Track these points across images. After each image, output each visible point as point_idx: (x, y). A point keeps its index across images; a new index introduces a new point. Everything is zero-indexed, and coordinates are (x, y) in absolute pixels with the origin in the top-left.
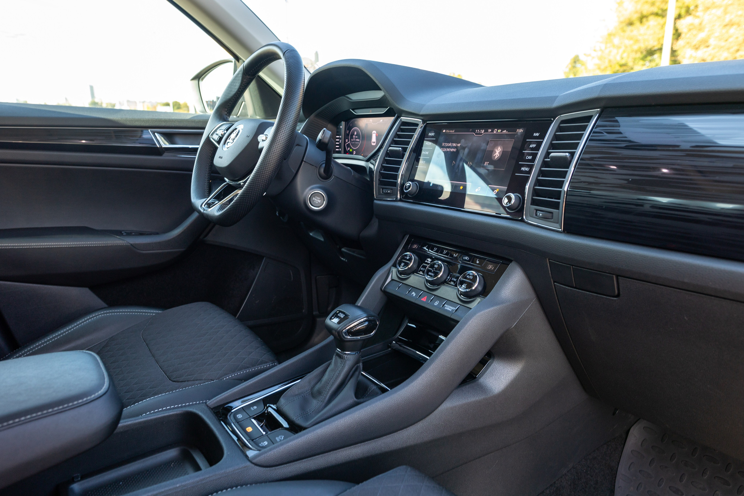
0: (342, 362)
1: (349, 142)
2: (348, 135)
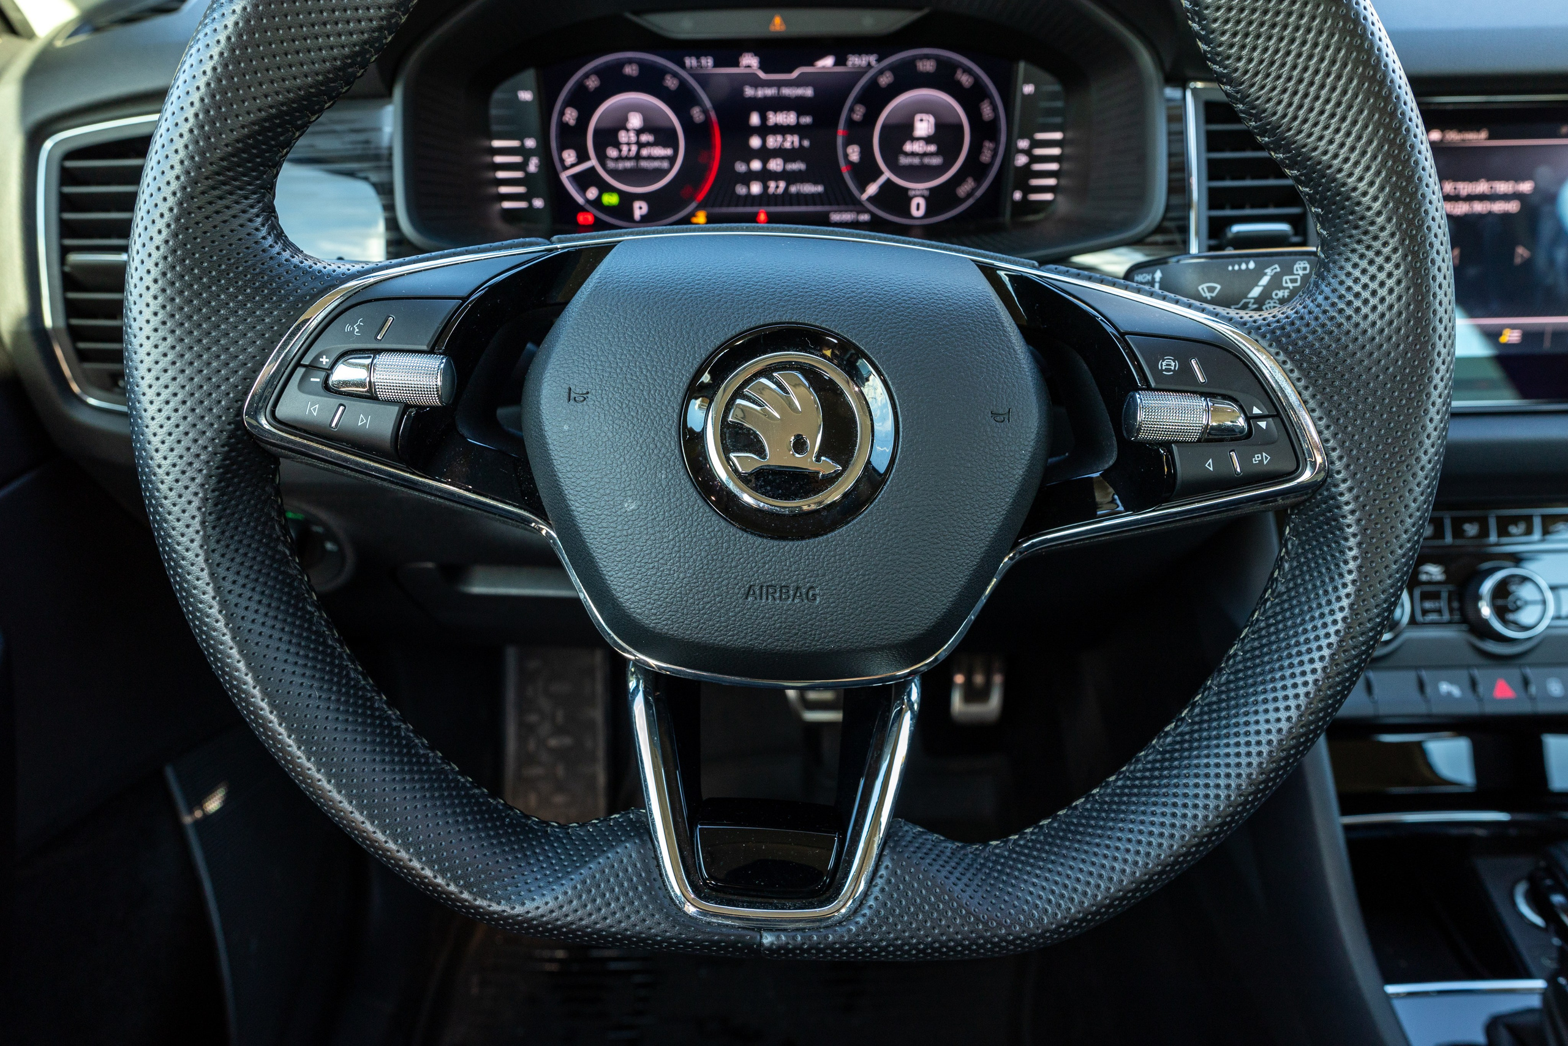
1: (593, 163)
2: (576, 130)
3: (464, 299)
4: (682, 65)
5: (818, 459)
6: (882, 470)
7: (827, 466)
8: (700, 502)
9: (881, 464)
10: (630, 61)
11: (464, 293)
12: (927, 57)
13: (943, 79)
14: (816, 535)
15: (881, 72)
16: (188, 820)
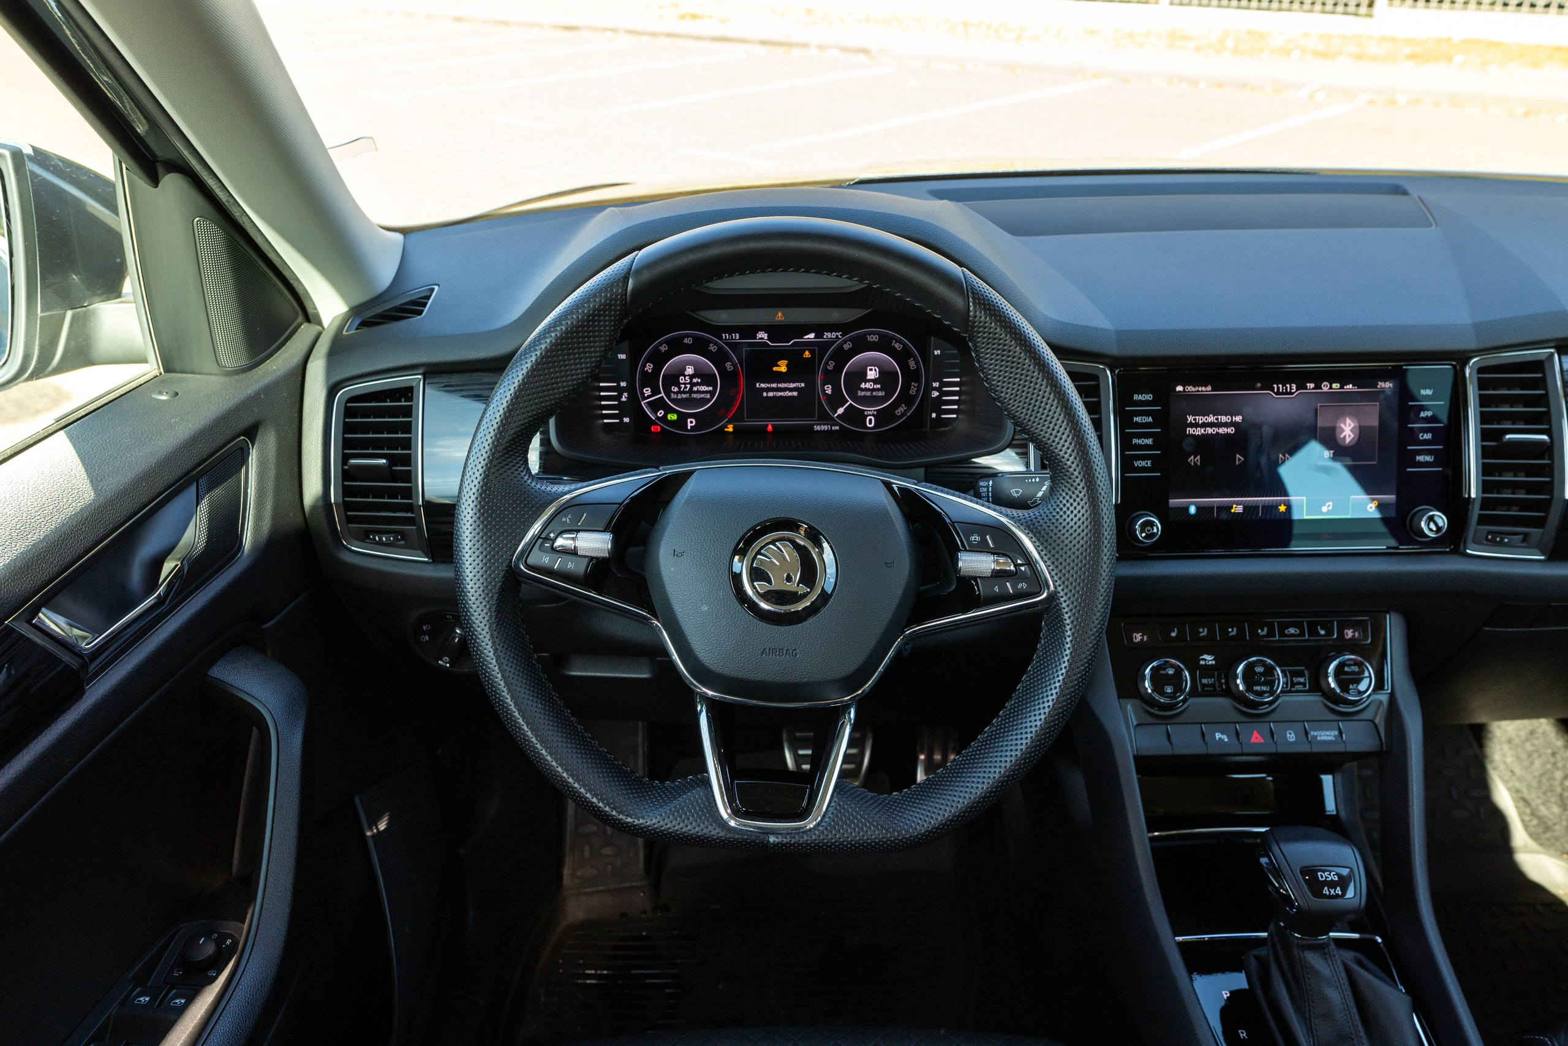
1: (662, 395)
2: (653, 376)
3: (620, 504)
4: (721, 338)
5: (798, 585)
6: (829, 593)
7: (803, 589)
8: (739, 607)
9: (829, 590)
10: (688, 336)
11: (620, 501)
12: (874, 333)
13: (884, 346)
14: (796, 623)
15: (845, 342)
16: (369, 834)
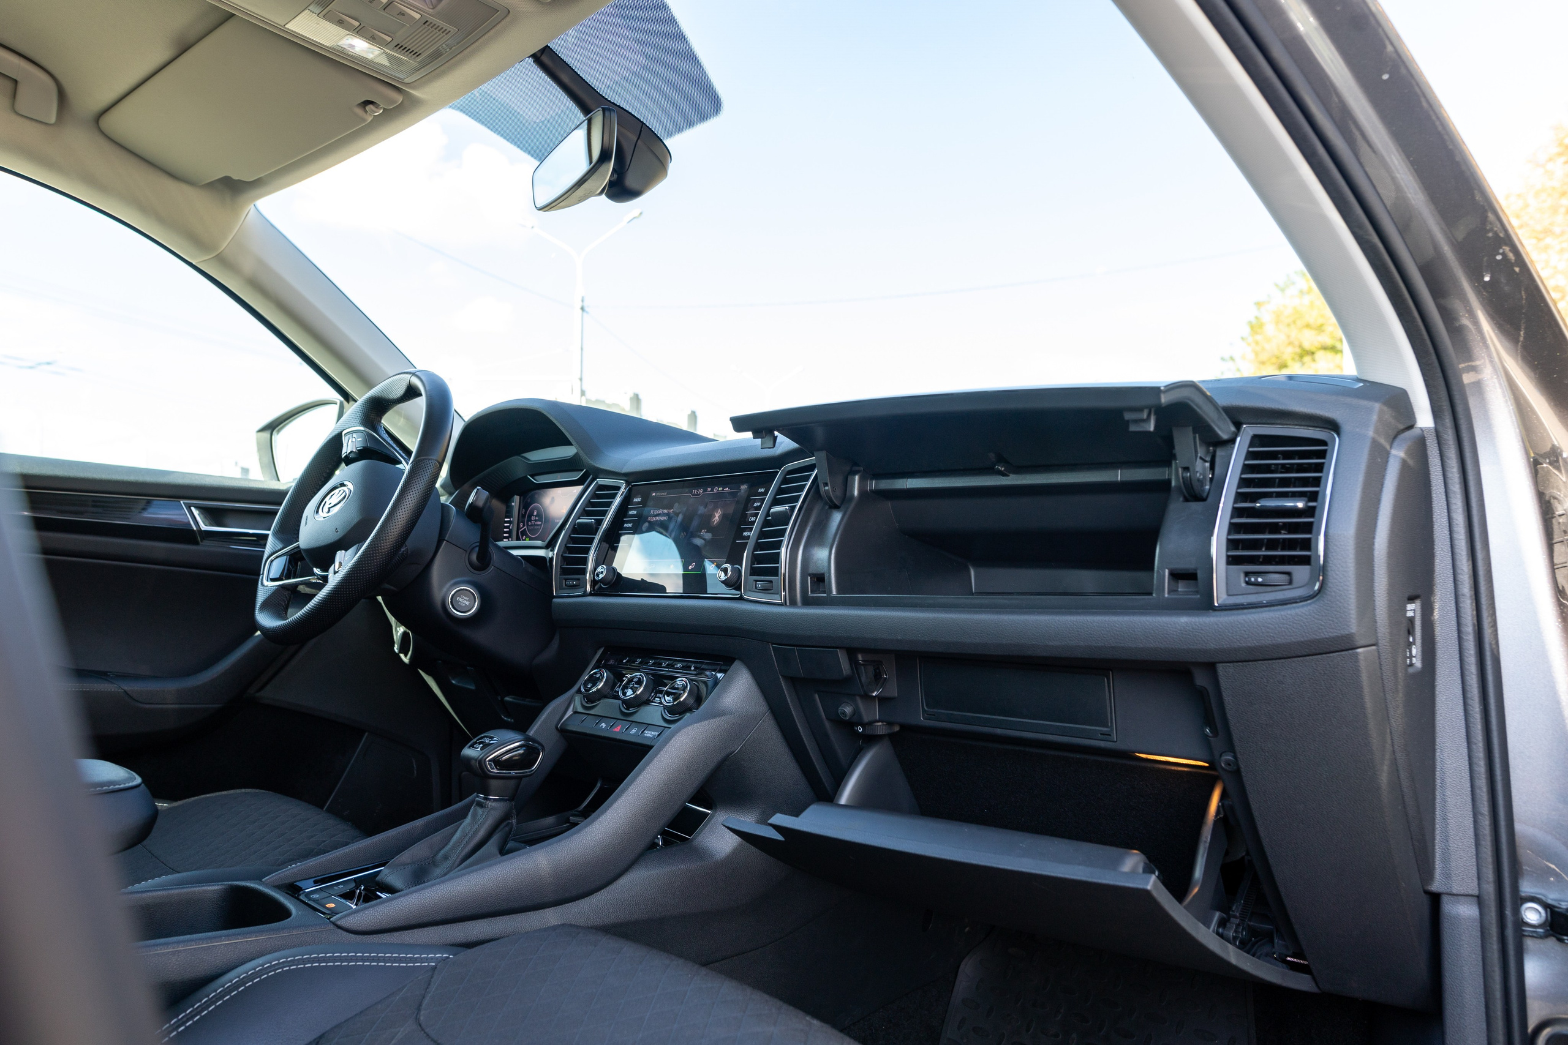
0: (483, 812)
1: (526, 527)
2: (524, 516)
